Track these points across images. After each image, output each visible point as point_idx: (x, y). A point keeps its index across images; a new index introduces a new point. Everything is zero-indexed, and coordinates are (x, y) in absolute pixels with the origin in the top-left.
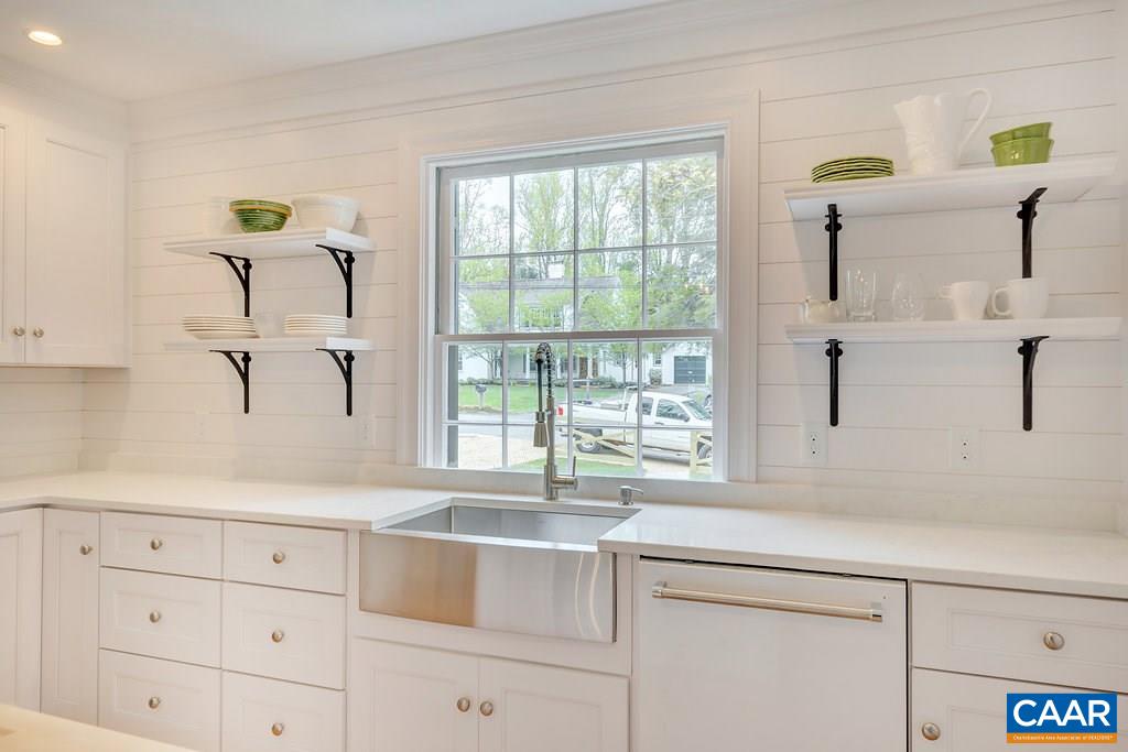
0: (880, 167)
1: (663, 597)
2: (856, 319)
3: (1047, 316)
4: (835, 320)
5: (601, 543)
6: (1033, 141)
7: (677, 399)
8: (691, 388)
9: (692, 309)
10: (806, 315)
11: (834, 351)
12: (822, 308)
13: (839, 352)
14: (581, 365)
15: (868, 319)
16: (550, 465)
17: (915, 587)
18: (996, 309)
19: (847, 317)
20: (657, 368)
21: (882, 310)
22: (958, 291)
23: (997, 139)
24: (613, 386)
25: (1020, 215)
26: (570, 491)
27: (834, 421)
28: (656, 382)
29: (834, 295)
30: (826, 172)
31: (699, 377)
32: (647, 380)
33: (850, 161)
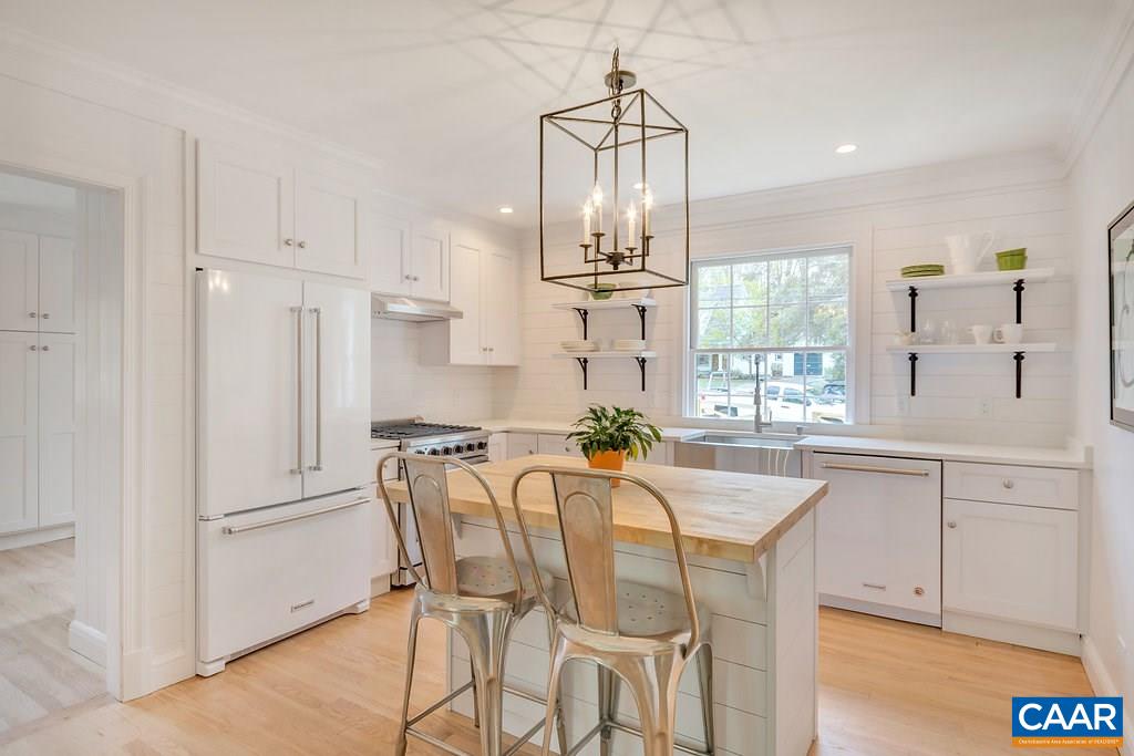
0: (937, 270)
1: (827, 467)
2: (924, 343)
3: (1022, 342)
4: (912, 344)
5: (795, 446)
6: (1017, 258)
7: (800, 388)
8: (810, 379)
9: (812, 313)
10: (897, 341)
11: (913, 358)
12: (905, 338)
13: (916, 359)
14: (713, 359)
15: (929, 343)
16: (758, 416)
17: (945, 464)
18: (996, 338)
19: (919, 342)
20: (779, 362)
21: (937, 339)
22: (976, 330)
23: (1000, 256)
24: (740, 378)
25: (1015, 289)
26: (768, 429)
27: (913, 393)
28: (777, 374)
29: (913, 329)
30: (909, 272)
31: (816, 369)
32: (770, 372)
33: (920, 267)
